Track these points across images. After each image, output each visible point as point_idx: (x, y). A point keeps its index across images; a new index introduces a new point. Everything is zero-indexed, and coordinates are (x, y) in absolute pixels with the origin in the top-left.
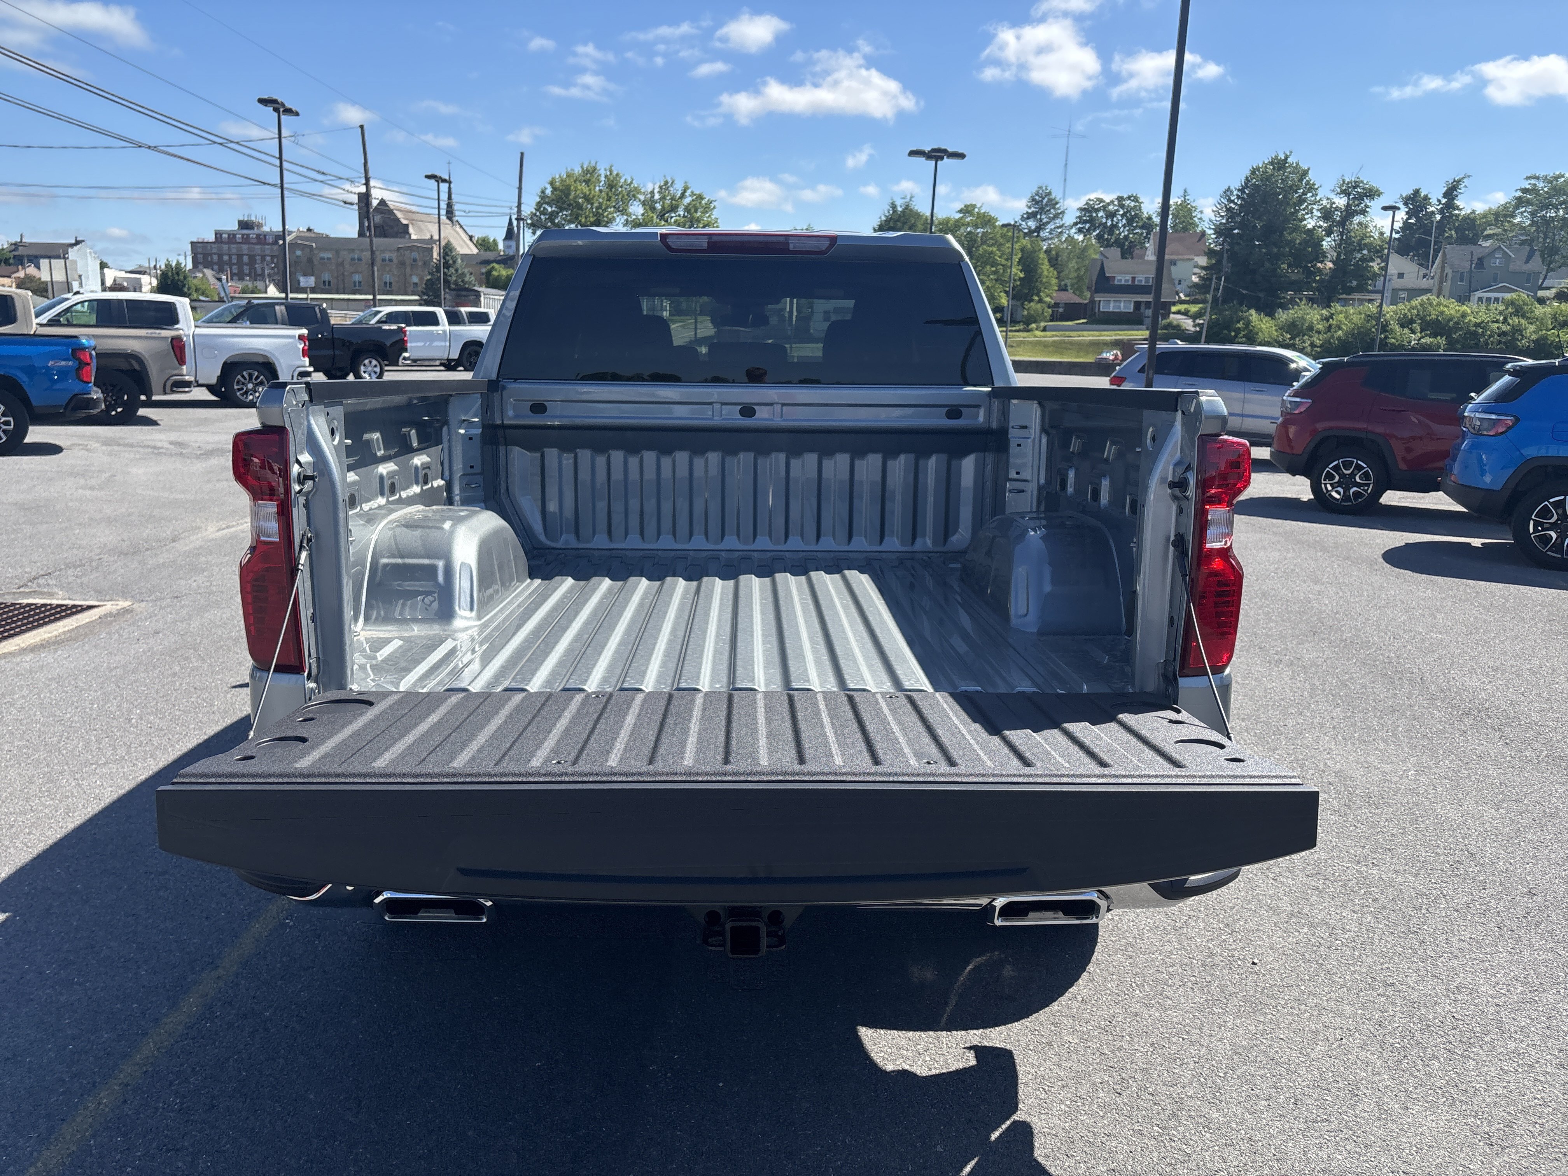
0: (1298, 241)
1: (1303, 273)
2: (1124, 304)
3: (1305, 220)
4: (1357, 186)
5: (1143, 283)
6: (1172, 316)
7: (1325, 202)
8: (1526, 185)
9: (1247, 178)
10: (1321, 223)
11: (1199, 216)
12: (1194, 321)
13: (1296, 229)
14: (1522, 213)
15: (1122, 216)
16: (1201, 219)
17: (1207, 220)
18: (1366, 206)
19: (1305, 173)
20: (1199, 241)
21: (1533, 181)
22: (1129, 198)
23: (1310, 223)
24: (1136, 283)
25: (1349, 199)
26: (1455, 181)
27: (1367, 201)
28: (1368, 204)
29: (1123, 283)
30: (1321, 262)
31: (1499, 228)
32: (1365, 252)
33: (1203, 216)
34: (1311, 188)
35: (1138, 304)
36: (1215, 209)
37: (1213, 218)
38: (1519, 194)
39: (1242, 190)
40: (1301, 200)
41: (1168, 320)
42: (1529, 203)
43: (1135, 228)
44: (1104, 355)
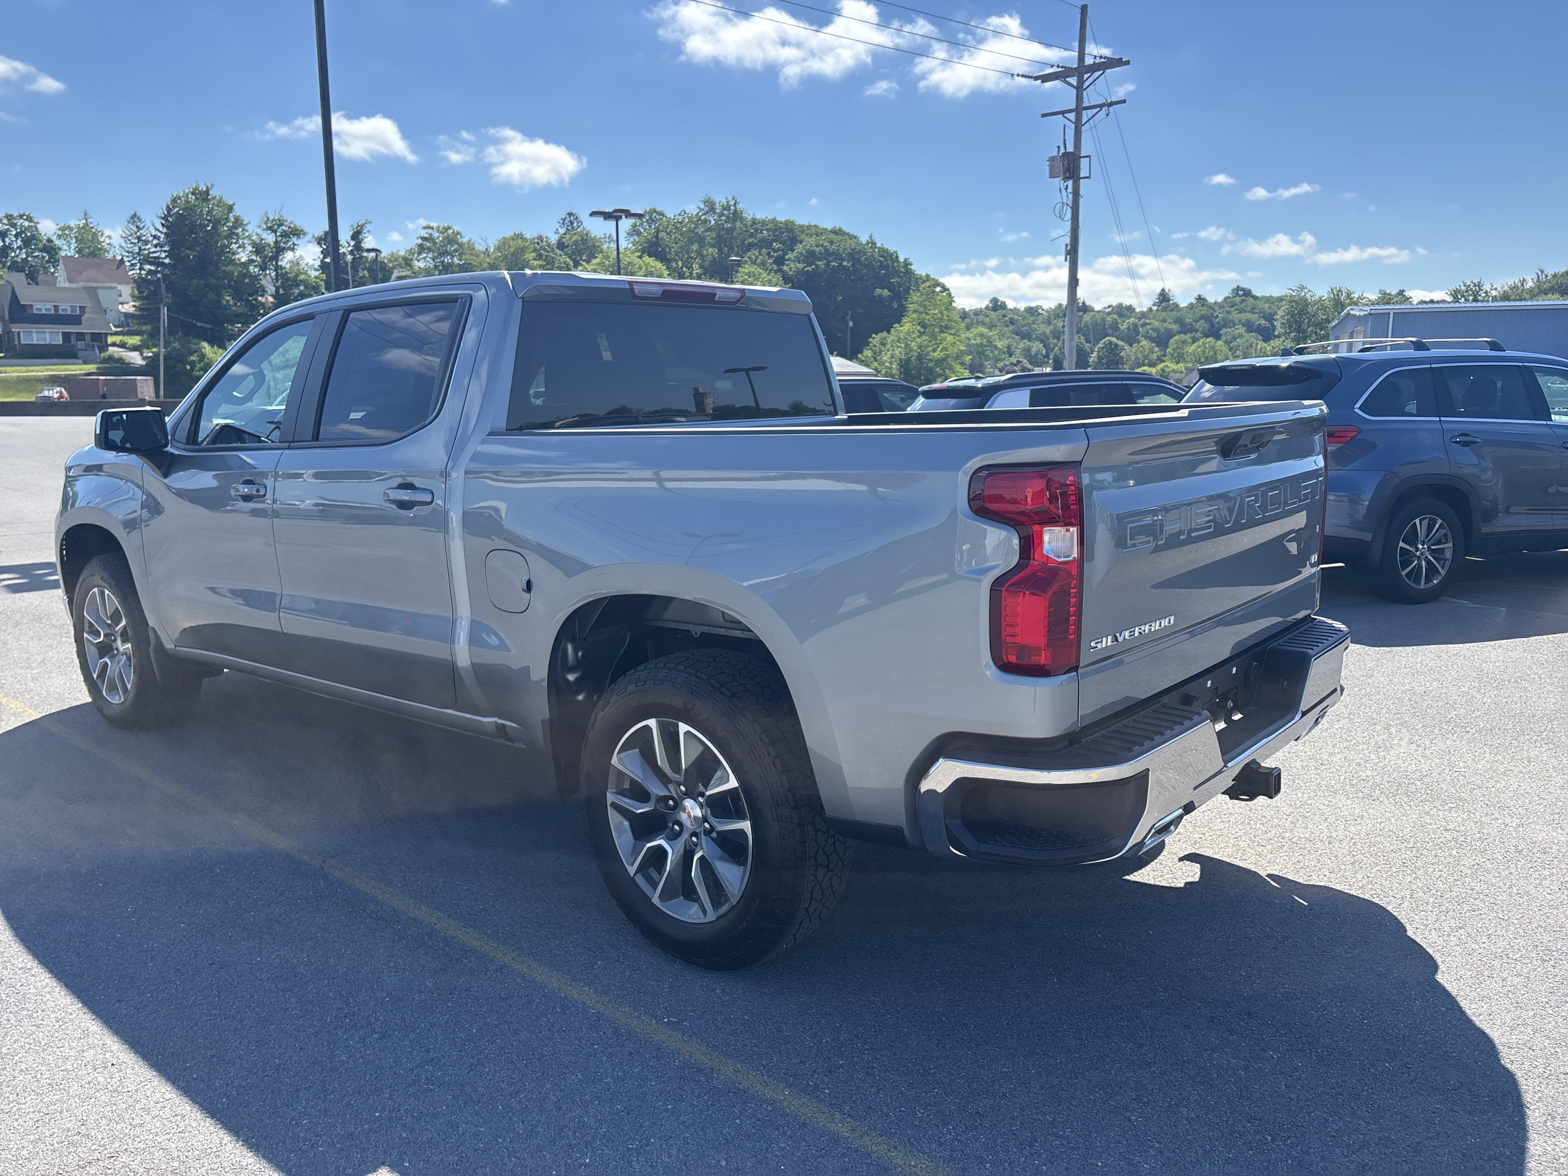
0: (236, 274)
1: (246, 306)
2: (51, 336)
3: (238, 253)
4: (281, 225)
5: (69, 312)
6: (110, 348)
7: (254, 237)
8: (424, 233)
9: (168, 207)
10: (254, 257)
11: (108, 241)
12: (142, 354)
13: (232, 262)
14: (424, 258)
15: (16, 236)
16: (109, 244)
17: (117, 247)
18: (294, 244)
19: (230, 208)
20: (117, 268)
21: (430, 231)
22: (21, 216)
23: (243, 257)
24: (60, 312)
25: (276, 236)
26: (358, 226)
27: (294, 239)
28: (296, 242)
29: (44, 312)
30: (262, 296)
31: (409, 270)
32: (302, 288)
33: (112, 241)
34: (238, 222)
35: (66, 336)
36: (124, 235)
37: (124, 244)
38: (420, 241)
39: (165, 218)
40: (231, 234)
41: (108, 353)
42: (429, 250)
43: (34, 251)
44: (46, 393)
